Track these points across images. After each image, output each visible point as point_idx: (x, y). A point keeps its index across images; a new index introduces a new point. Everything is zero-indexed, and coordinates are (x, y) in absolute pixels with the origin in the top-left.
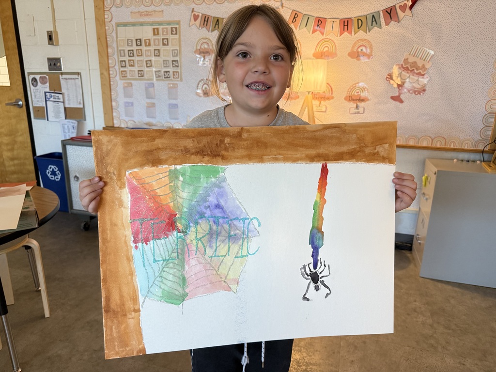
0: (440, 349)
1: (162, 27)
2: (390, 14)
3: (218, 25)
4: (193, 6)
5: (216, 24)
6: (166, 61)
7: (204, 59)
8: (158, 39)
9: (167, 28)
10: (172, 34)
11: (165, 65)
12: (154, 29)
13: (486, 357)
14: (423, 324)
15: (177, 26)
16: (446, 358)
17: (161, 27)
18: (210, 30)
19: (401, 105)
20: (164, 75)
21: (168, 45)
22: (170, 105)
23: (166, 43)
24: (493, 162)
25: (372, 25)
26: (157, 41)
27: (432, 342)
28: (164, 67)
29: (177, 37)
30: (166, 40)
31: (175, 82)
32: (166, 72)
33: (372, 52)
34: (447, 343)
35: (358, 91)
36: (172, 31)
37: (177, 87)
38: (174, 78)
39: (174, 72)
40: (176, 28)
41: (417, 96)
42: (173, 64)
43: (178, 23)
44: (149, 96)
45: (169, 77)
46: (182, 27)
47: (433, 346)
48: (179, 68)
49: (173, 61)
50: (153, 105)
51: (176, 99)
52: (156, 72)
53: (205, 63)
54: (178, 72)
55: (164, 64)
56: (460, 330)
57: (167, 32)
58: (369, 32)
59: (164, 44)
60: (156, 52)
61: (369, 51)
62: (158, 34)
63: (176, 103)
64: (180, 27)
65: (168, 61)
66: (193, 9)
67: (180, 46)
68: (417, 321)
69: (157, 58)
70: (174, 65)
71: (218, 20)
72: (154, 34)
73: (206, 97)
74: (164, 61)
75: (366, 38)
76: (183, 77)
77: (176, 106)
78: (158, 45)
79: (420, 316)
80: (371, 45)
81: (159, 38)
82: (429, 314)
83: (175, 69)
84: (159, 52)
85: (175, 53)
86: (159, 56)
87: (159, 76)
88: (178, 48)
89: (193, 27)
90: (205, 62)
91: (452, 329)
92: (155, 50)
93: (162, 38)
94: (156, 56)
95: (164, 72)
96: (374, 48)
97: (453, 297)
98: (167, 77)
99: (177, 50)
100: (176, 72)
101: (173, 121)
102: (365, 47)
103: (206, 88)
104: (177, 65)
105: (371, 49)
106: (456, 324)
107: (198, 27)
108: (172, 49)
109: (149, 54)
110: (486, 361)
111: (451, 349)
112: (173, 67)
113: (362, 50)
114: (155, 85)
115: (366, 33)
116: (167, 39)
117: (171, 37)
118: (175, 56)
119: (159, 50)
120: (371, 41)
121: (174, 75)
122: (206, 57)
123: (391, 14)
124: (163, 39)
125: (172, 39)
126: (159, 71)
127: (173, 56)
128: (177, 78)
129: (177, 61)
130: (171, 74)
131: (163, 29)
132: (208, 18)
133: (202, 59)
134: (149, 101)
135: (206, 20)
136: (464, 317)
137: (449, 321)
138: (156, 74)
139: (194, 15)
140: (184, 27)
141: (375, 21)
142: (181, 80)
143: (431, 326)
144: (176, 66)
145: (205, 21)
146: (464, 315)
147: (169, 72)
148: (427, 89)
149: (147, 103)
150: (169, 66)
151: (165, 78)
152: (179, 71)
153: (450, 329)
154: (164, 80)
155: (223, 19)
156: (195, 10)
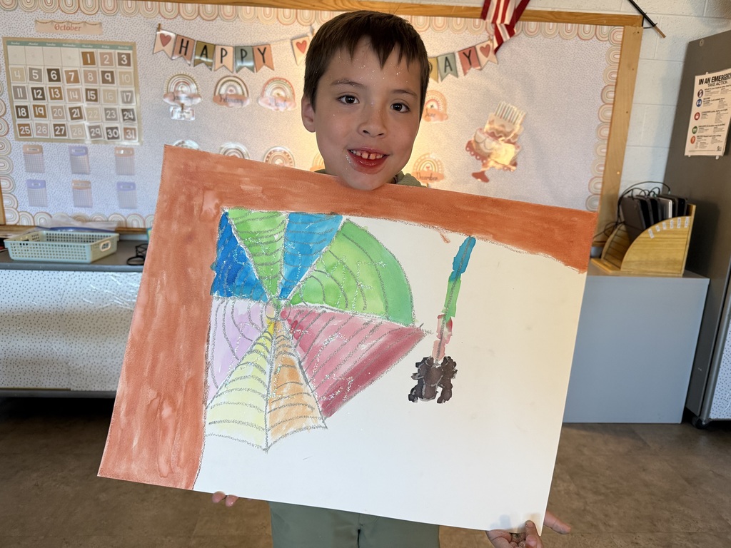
0: (602, 528)
1: (100, 51)
2: (468, 57)
3: (207, 54)
4: (159, 20)
6: (111, 109)
7: (182, 109)
8: (94, 73)
9: (110, 54)
10: (120, 64)
11: (108, 117)
12: (84, 54)
13: (655, 525)
14: (568, 493)
15: (130, 52)
16: (615, 540)
17: (98, 52)
18: (192, 62)
19: (486, 185)
20: (108, 133)
21: (113, 82)
22: (119, 184)
23: (110, 79)
25: (445, 71)
26: (90, 76)
27: (589, 518)
28: (107, 119)
29: (130, 69)
30: (109, 74)
31: (129, 146)
32: (112, 129)
33: (445, 109)
34: (606, 516)
35: (428, 165)
36: (120, 60)
37: (133, 154)
38: (126, 138)
39: (125, 129)
40: (128, 55)
41: (506, 172)
42: (124, 116)
43: (132, 46)
44: (77, 168)
45: (117, 138)
46: (139, 54)
47: (592, 525)
48: (136, 122)
49: (123, 111)
50: (87, 185)
51: (132, 174)
52: (90, 128)
53: (184, 116)
54: (134, 129)
55: (106, 114)
56: (611, 492)
57: (111, 60)
58: (442, 80)
59: (105, 81)
60: (91, 94)
61: (441, 109)
62: (93, 63)
63: (131, 181)
64: (135, 53)
65: (115, 109)
66: (160, 25)
67: (136, 85)
68: (559, 491)
69: (93, 105)
70: (125, 118)
71: (205, 47)
72: (85, 63)
74: (106, 109)
75: (438, 90)
76: (143, 137)
77: (131, 186)
78: (95, 82)
79: (558, 482)
80: (445, 100)
81: (96, 69)
82: (568, 477)
83: (128, 125)
84: (96, 94)
85: (127, 96)
86: (96, 100)
87: (98, 136)
89: (160, 55)
90: (185, 114)
91: (603, 494)
92: (87, 90)
93: (100, 70)
94: (91, 100)
95: (107, 129)
96: (448, 104)
97: (585, 446)
98: (113, 138)
99: (131, 92)
100: (131, 129)
101: (125, 212)
102: (437, 102)
104: (132, 117)
105: (445, 105)
106: (604, 485)
107: (170, 56)
108: (120, 89)
109: (77, 97)
110: (658, 532)
111: (614, 524)
112: (124, 120)
113: (432, 106)
114: (90, 151)
115: (438, 82)
116: (112, 73)
117: (118, 69)
118: (127, 102)
119: (96, 90)
120: (445, 94)
121: (126, 134)
122: (186, 106)
123: (471, 58)
124: (104, 73)
125: (121, 73)
126: (98, 127)
127: (124, 102)
128: (132, 139)
129: (132, 110)
130: (121, 132)
131: (102, 54)
132: (188, 42)
134: (78, 178)
135: (184, 44)
136: (608, 472)
137: (595, 482)
138: (91, 133)
139: (162, 36)
140: (142, 54)
141: (450, 65)
142: (142, 143)
143: (578, 494)
144: (130, 119)
145: (181, 46)
146: (607, 469)
147: (116, 128)
148: (518, 163)
149: (73, 181)
150: (116, 119)
151: (109, 138)
152: (136, 127)
153: (600, 495)
154: (106, 143)
155: (215, 45)
156: (162, 26)
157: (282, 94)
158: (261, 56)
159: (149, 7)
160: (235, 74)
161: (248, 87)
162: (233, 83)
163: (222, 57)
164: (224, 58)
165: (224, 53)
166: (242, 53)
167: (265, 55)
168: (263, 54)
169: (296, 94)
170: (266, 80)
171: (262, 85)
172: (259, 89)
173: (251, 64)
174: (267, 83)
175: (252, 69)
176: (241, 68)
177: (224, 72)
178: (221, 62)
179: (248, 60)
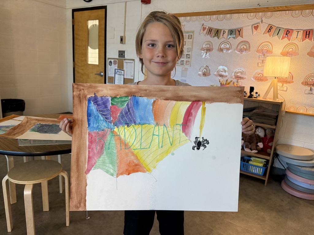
3: (218, 33)
4: (204, 22)
5: (216, 33)
9: (186, 35)
10: (188, 38)
15: (192, 34)
18: (212, 36)
20: (181, 63)
29: (191, 40)
31: (186, 67)
35: (312, 79)
36: (189, 37)
37: (187, 70)
38: (186, 64)
39: (186, 61)
40: (191, 35)
42: (187, 56)
43: (193, 32)
45: (183, 64)
51: (186, 77)
53: (206, 56)
54: (189, 61)
57: (186, 37)
63: (185, 79)
64: (194, 34)
66: (203, 24)
67: (192, 46)
71: (218, 31)
73: (204, 76)
76: (191, 64)
77: (185, 81)
83: (188, 60)
85: (189, 50)
88: (191, 47)
89: (202, 34)
90: (207, 56)
95: (181, 61)
98: (182, 64)
99: (190, 48)
100: (188, 61)
103: (205, 71)
104: (189, 57)
107: (205, 34)
108: (187, 47)
112: (186, 58)
118: (189, 52)
121: (186, 63)
122: (207, 53)
125: (188, 42)
127: (187, 52)
128: (188, 65)
129: (190, 54)
130: (185, 62)
132: (212, 29)
133: (205, 54)
135: (211, 30)
139: (204, 27)
140: (196, 35)
142: (190, 66)
144: (188, 57)
145: (209, 31)
147: (184, 61)
150: (184, 58)
151: (181, 64)
152: (190, 60)
154: (180, 66)
155: (221, 30)
156: (204, 24)
157: (245, 47)
158: (238, 33)
159: (201, 18)
160: (227, 40)
161: (232, 45)
162: (226, 43)
163: (223, 34)
164: (224, 34)
165: (224, 32)
166: (231, 32)
167: (240, 32)
168: (239, 32)
169: (251, 47)
170: (239, 42)
171: (237, 44)
172: (236, 45)
173: (235, 36)
174: (240, 43)
175: (234, 38)
176: (230, 38)
177: (224, 40)
178: (223, 36)
179: (233, 35)
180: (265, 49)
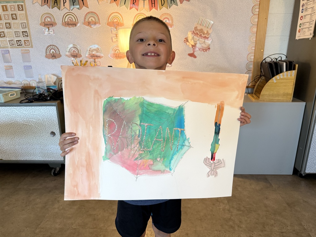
0: (236, 228)
1: (9, 4)
3: (57, 2)
5: (55, 2)
6: (17, 32)
7: (49, 30)
8: (8, 15)
9: (14, 5)
10: (19, 10)
11: (16, 35)
12: (3, 6)
13: (264, 228)
14: (224, 210)
15: (22, 4)
16: (241, 235)
17: (8, 5)
18: (51, 7)
19: (195, 59)
20: (17, 43)
21: (16, 19)
22: (24, 66)
23: (15, 17)
24: (254, 94)
25: (171, 3)
26: (6, 16)
27: (231, 223)
28: (16, 37)
29: (23, 12)
30: (14, 15)
31: (27, 49)
32: (19, 41)
33: (173, 22)
34: (240, 222)
36: (19, 8)
37: (29, 52)
38: (25, 45)
39: (25, 41)
40: (22, 5)
41: (205, 53)
42: (23, 34)
43: (23, 1)
44: (6, 61)
45: (22, 45)
46: (27, 5)
47: (232, 227)
48: (29, 37)
49: (23, 32)
50: (11, 67)
51: (30, 62)
52: (9, 41)
53: (50, 33)
55: (15, 34)
56: (247, 210)
57: (14, 8)
58: (170, 8)
59: (13, 19)
60: (8, 25)
61: (171, 22)
62: (7, 10)
63: (30, 65)
64: (25, 4)
65: (19, 32)
67: (27, 20)
68: (220, 209)
69: (9, 30)
70: (24, 35)
72: (4, 10)
73: (53, 59)
74: (15, 32)
75: (168, 13)
76: (33, 44)
77: (30, 67)
78: (9, 19)
79: (221, 204)
80: (172, 18)
81: (8, 13)
82: (226, 202)
83: (26, 38)
84: (10, 25)
85: (24, 25)
86: (10, 28)
87: (13, 45)
88: (26, 22)
89: (36, 4)
91: (242, 210)
92: (6, 23)
93: (10, 13)
94: (8, 28)
95: (17, 41)
96: (174, 19)
97: (239, 186)
98: (20, 45)
99: (25, 23)
100: (27, 41)
101: (29, 79)
102: (168, 19)
103: (53, 52)
104: (27, 35)
105: (172, 20)
106: (243, 206)
107: (41, 4)
108: (20, 22)
109: (2, 27)
110: (265, 231)
111: (243, 226)
112: (23, 36)
113: (166, 21)
114: (10, 52)
115: (168, 9)
116: (15, 14)
117: (18, 13)
118: (24, 28)
119: (9, 23)
120: (172, 15)
121: (25, 43)
122: (50, 28)
124: (12, 15)
125: (20, 14)
126: (13, 40)
127: (22, 28)
128: (28, 45)
129: (26, 31)
130: (23, 42)
131: (10, 6)
133: (47, 30)
134: (7, 64)
136: (247, 199)
137: (239, 204)
138: (10, 43)
142: (32, 47)
143: (229, 210)
144: (26, 36)
146: (247, 198)
147: (21, 40)
148: (211, 47)
149: (5, 66)
150: (20, 36)
151: (18, 45)
152: (29, 39)
153: (240, 211)
154: (17, 48)
157: (94, 20)
158: (82, 2)
160: (71, 11)
161: (77, 17)
162: (70, 16)
163: (64, 3)
164: (65, 4)
165: (65, 1)
167: (84, 1)
169: (100, 19)
170: (86, 13)
171: (84, 16)
172: (83, 18)
173: (78, 7)
174: (86, 15)
175: (78, 9)
176: (73, 8)
177: (65, 11)
178: (64, 6)
179: (76, 5)
180: (116, 21)
